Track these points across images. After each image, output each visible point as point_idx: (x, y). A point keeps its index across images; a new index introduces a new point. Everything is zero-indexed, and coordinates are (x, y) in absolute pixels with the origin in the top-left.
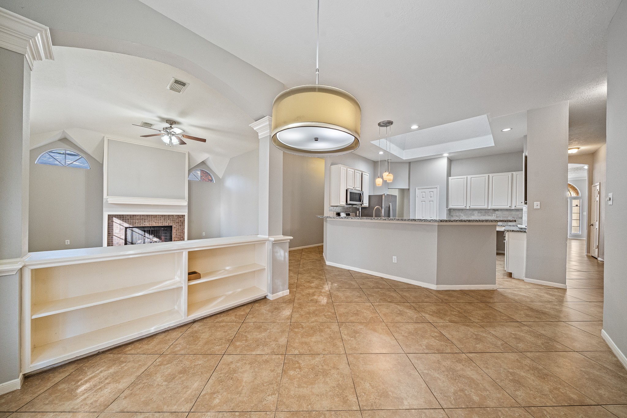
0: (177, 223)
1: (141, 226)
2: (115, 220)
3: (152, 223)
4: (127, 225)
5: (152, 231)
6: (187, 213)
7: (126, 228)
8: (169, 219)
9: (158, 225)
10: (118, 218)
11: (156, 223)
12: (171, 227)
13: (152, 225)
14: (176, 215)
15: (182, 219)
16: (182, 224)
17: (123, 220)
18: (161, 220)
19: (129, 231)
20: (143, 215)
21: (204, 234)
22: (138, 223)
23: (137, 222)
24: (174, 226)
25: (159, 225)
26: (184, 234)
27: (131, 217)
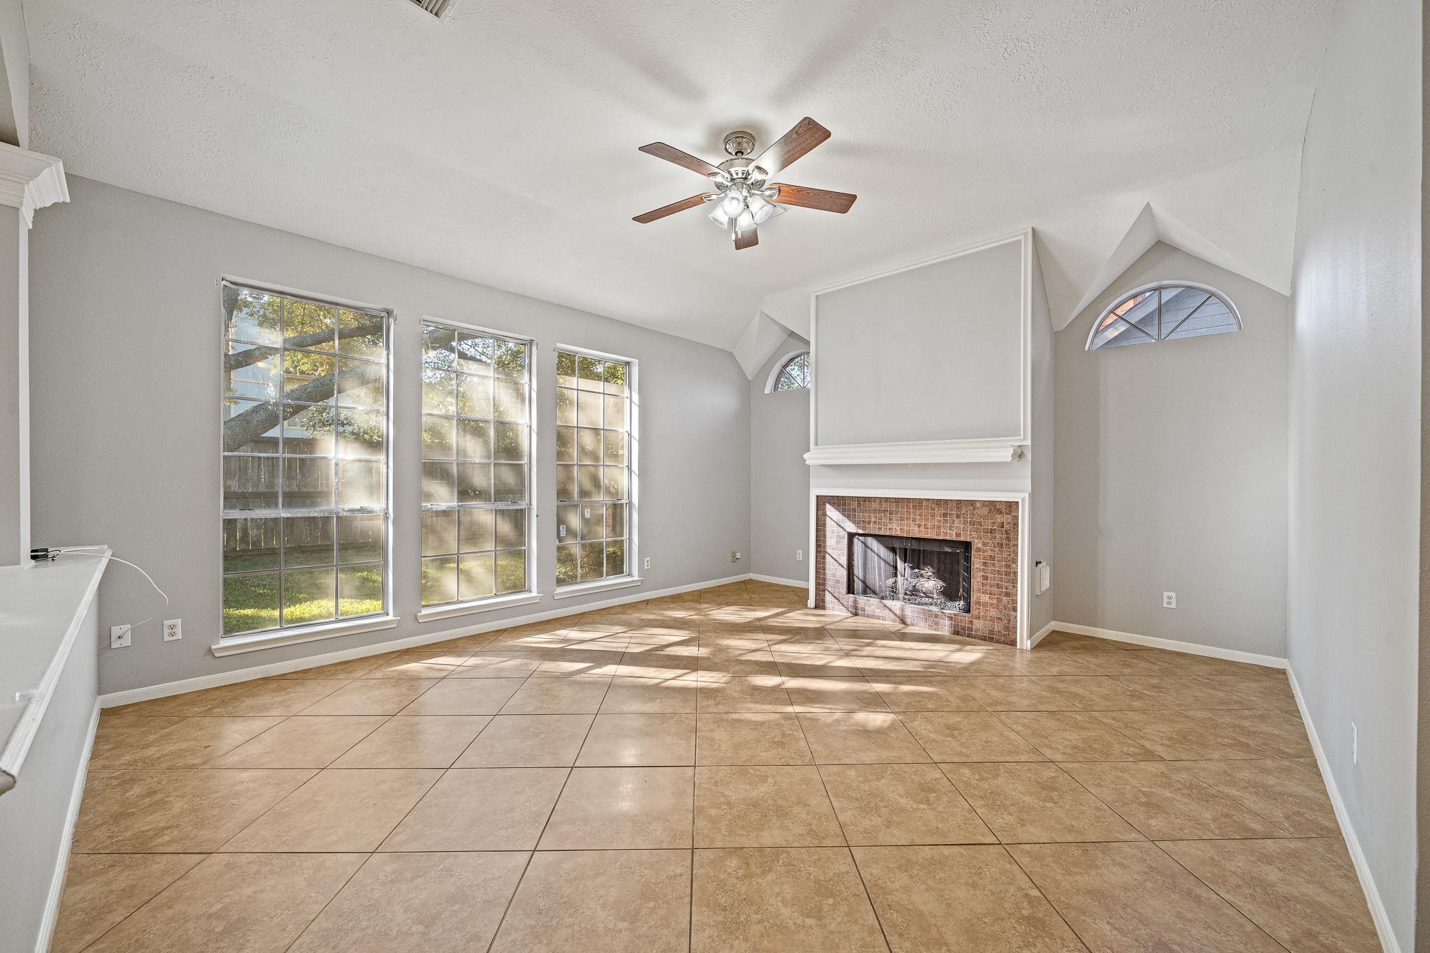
0: (986, 531)
1: (882, 533)
2: (831, 511)
3: (909, 525)
4: (852, 528)
5: (913, 551)
6: (1027, 495)
7: (851, 536)
8: (958, 517)
9: (926, 536)
10: (832, 504)
11: (919, 526)
12: (967, 546)
13: (908, 532)
14: (986, 503)
15: (1006, 519)
16: (1008, 539)
17: (843, 512)
18: (933, 516)
19: (858, 545)
20: (887, 499)
21: (1174, 601)
22: (875, 522)
23: (873, 519)
24: (977, 544)
25: (929, 536)
26: (1014, 582)
27: (859, 505)
